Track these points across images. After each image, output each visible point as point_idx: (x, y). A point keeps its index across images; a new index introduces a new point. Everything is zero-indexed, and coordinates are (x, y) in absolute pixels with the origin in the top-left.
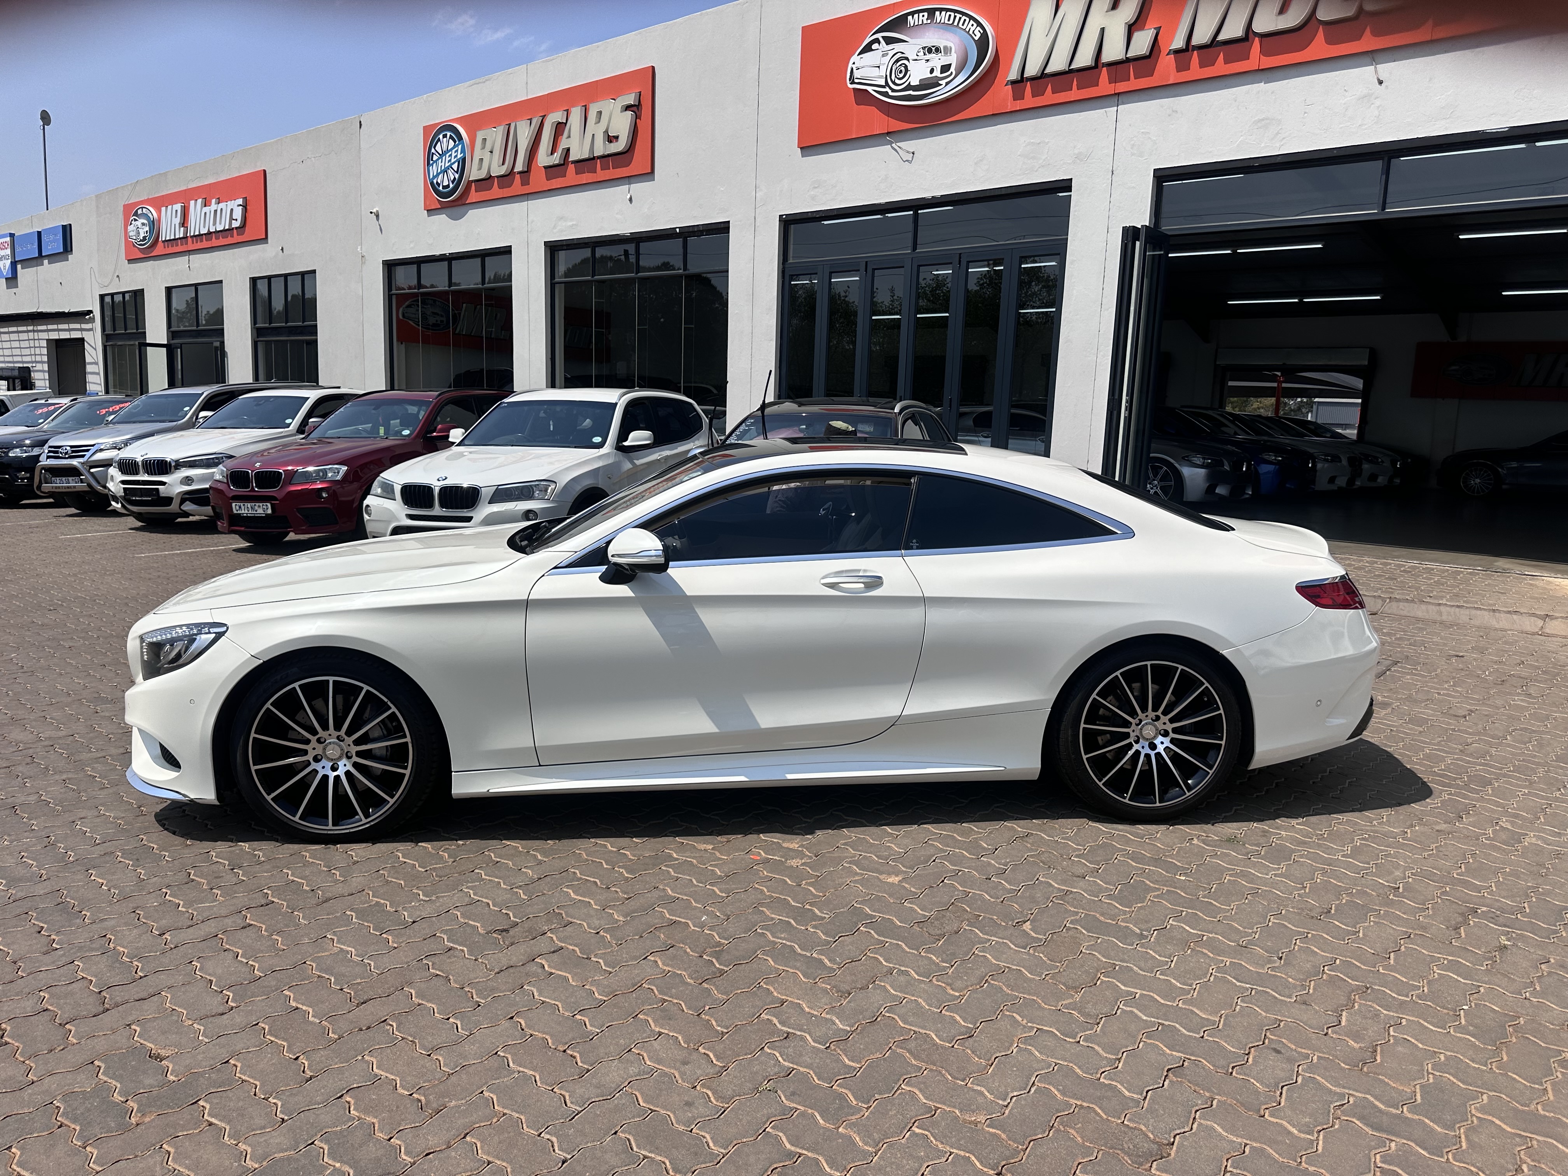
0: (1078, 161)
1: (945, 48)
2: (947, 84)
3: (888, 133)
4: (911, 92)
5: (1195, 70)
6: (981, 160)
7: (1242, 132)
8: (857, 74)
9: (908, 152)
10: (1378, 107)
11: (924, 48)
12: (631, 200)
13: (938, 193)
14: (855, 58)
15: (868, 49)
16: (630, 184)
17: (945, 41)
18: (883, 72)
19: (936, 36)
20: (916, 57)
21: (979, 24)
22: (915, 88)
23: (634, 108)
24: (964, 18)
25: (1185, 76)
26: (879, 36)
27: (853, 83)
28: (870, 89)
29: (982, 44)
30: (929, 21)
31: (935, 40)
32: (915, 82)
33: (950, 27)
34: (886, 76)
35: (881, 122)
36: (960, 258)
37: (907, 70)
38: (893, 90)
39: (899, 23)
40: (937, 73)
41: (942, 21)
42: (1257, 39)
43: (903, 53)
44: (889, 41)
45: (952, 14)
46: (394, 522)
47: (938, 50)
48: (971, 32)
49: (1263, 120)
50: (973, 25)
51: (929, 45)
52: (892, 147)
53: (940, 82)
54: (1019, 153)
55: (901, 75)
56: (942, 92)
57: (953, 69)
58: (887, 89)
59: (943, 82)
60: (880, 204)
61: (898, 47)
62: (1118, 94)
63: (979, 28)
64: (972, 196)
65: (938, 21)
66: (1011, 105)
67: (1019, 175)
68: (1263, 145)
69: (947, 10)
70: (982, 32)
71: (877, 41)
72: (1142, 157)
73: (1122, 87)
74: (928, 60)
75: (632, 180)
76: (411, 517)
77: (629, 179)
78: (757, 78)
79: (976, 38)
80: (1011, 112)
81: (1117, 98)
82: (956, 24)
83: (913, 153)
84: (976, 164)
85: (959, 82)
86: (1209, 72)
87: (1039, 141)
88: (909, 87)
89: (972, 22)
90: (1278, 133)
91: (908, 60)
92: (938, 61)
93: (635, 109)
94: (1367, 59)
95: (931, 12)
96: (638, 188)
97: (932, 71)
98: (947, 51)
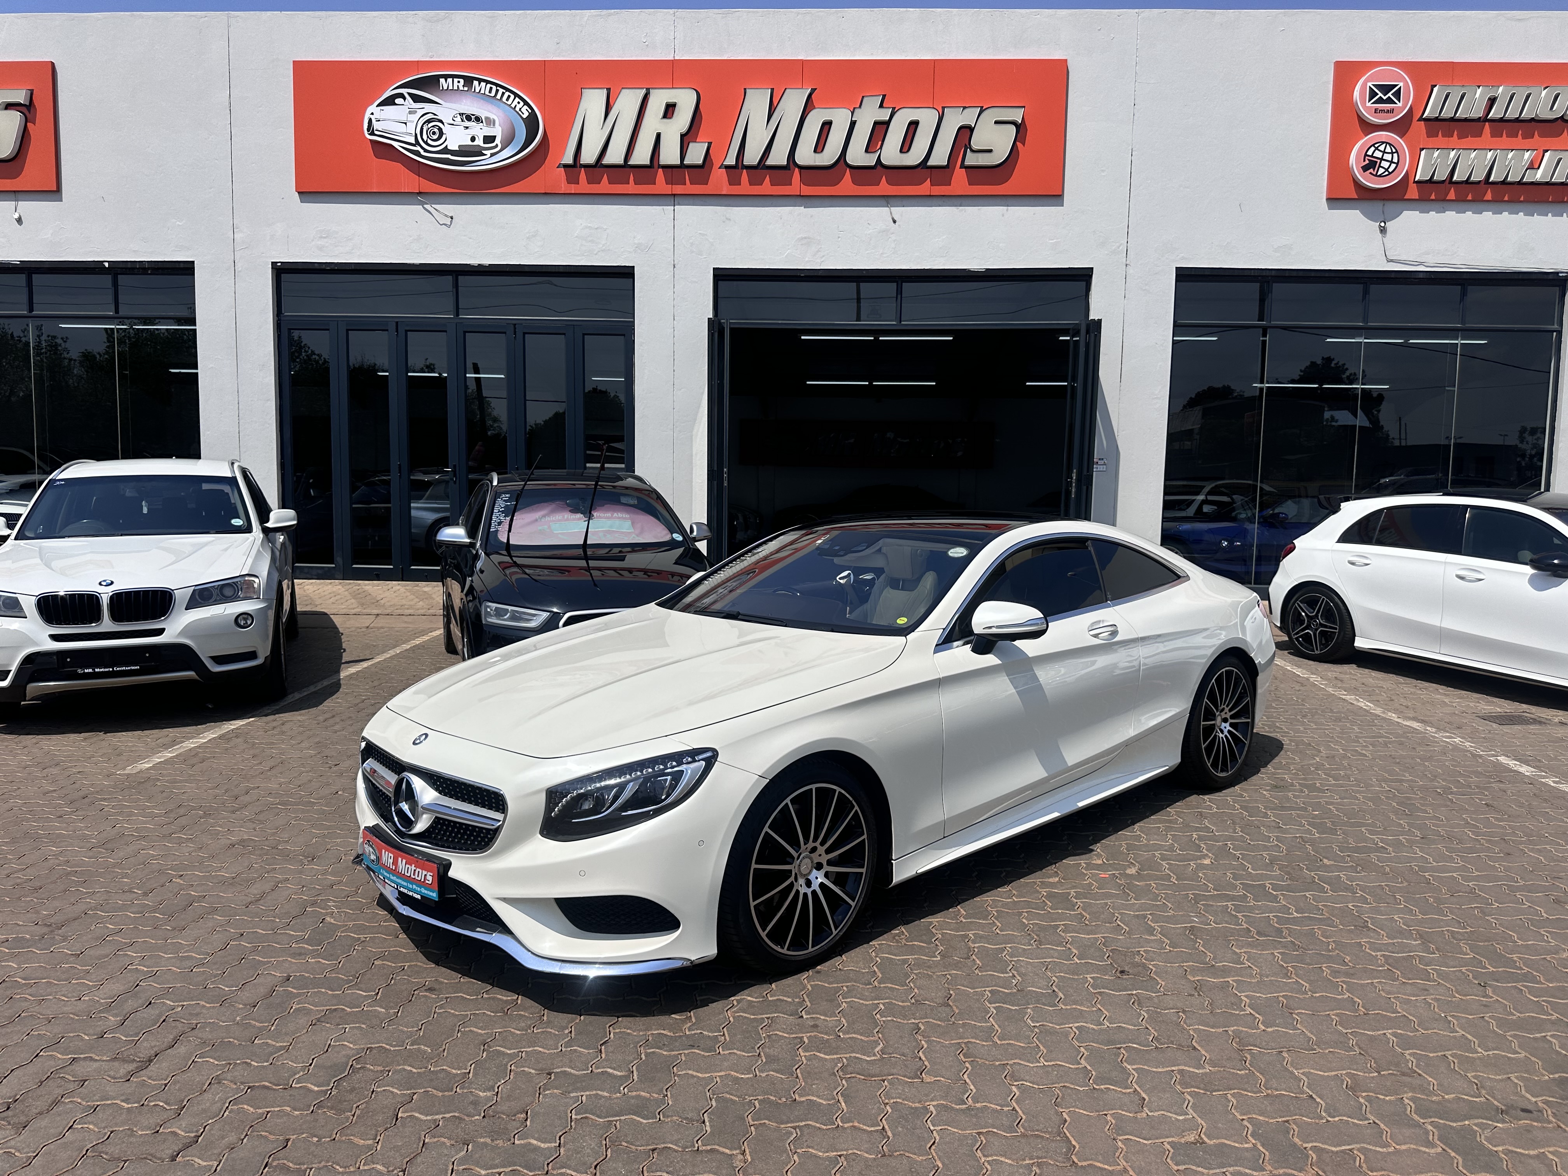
0: (639, 251)
1: (487, 118)
2: (492, 155)
3: (420, 193)
4: (449, 156)
5: (745, 186)
6: (534, 236)
7: (788, 245)
8: (376, 126)
9: (446, 216)
10: (894, 241)
11: (461, 114)
12: (19, 221)
13: (487, 262)
14: (372, 108)
15: (390, 101)
16: (17, 200)
17: (486, 112)
18: (411, 128)
19: (475, 105)
20: (452, 122)
21: (526, 103)
22: (453, 153)
23: (27, 109)
24: (507, 94)
25: (735, 190)
26: (404, 91)
27: (372, 134)
28: (396, 144)
29: (531, 123)
30: (466, 89)
31: (475, 109)
32: (454, 147)
33: (491, 100)
34: (416, 135)
35: (410, 181)
36: (515, 328)
37: (441, 133)
38: (426, 151)
39: (430, 83)
40: (479, 142)
41: (482, 92)
42: (797, 169)
43: (435, 115)
44: (416, 99)
45: (494, 88)
46: (28, 647)
47: (478, 119)
48: (517, 109)
49: (805, 238)
50: (519, 103)
51: (469, 112)
52: (424, 207)
53: (484, 152)
54: (576, 235)
55: (435, 137)
56: (487, 162)
57: (498, 141)
58: (418, 148)
59: (488, 153)
60: (413, 265)
61: (428, 107)
62: (674, 195)
63: (526, 107)
64: (527, 269)
65: (477, 91)
66: (564, 187)
67: (578, 256)
68: (807, 259)
69: (487, 82)
70: (530, 111)
71: (401, 96)
72: (701, 255)
73: (678, 189)
74: (467, 128)
75: (20, 196)
76: (55, 638)
77: (16, 194)
78: (227, 104)
79: (525, 116)
80: (564, 194)
81: (673, 198)
82: (499, 97)
83: (452, 218)
84: (528, 238)
85: (507, 156)
86: (756, 190)
87: (596, 227)
88: (446, 151)
89: (517, 100)
90: (818, 251)
91: (443, 123)
92: (480, 131)
93: (24, 109)
94: (883, 201)
95: (469, 81)
96: (28, 207)
97: (473, 139)
98: (490, 122)
